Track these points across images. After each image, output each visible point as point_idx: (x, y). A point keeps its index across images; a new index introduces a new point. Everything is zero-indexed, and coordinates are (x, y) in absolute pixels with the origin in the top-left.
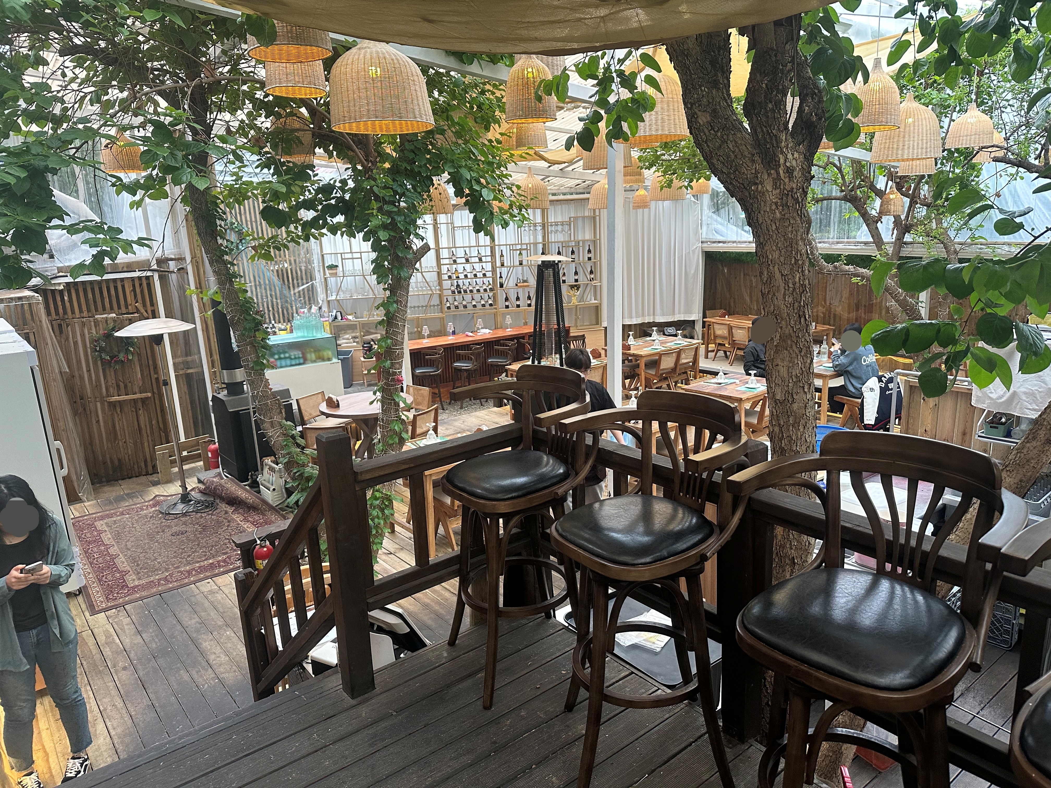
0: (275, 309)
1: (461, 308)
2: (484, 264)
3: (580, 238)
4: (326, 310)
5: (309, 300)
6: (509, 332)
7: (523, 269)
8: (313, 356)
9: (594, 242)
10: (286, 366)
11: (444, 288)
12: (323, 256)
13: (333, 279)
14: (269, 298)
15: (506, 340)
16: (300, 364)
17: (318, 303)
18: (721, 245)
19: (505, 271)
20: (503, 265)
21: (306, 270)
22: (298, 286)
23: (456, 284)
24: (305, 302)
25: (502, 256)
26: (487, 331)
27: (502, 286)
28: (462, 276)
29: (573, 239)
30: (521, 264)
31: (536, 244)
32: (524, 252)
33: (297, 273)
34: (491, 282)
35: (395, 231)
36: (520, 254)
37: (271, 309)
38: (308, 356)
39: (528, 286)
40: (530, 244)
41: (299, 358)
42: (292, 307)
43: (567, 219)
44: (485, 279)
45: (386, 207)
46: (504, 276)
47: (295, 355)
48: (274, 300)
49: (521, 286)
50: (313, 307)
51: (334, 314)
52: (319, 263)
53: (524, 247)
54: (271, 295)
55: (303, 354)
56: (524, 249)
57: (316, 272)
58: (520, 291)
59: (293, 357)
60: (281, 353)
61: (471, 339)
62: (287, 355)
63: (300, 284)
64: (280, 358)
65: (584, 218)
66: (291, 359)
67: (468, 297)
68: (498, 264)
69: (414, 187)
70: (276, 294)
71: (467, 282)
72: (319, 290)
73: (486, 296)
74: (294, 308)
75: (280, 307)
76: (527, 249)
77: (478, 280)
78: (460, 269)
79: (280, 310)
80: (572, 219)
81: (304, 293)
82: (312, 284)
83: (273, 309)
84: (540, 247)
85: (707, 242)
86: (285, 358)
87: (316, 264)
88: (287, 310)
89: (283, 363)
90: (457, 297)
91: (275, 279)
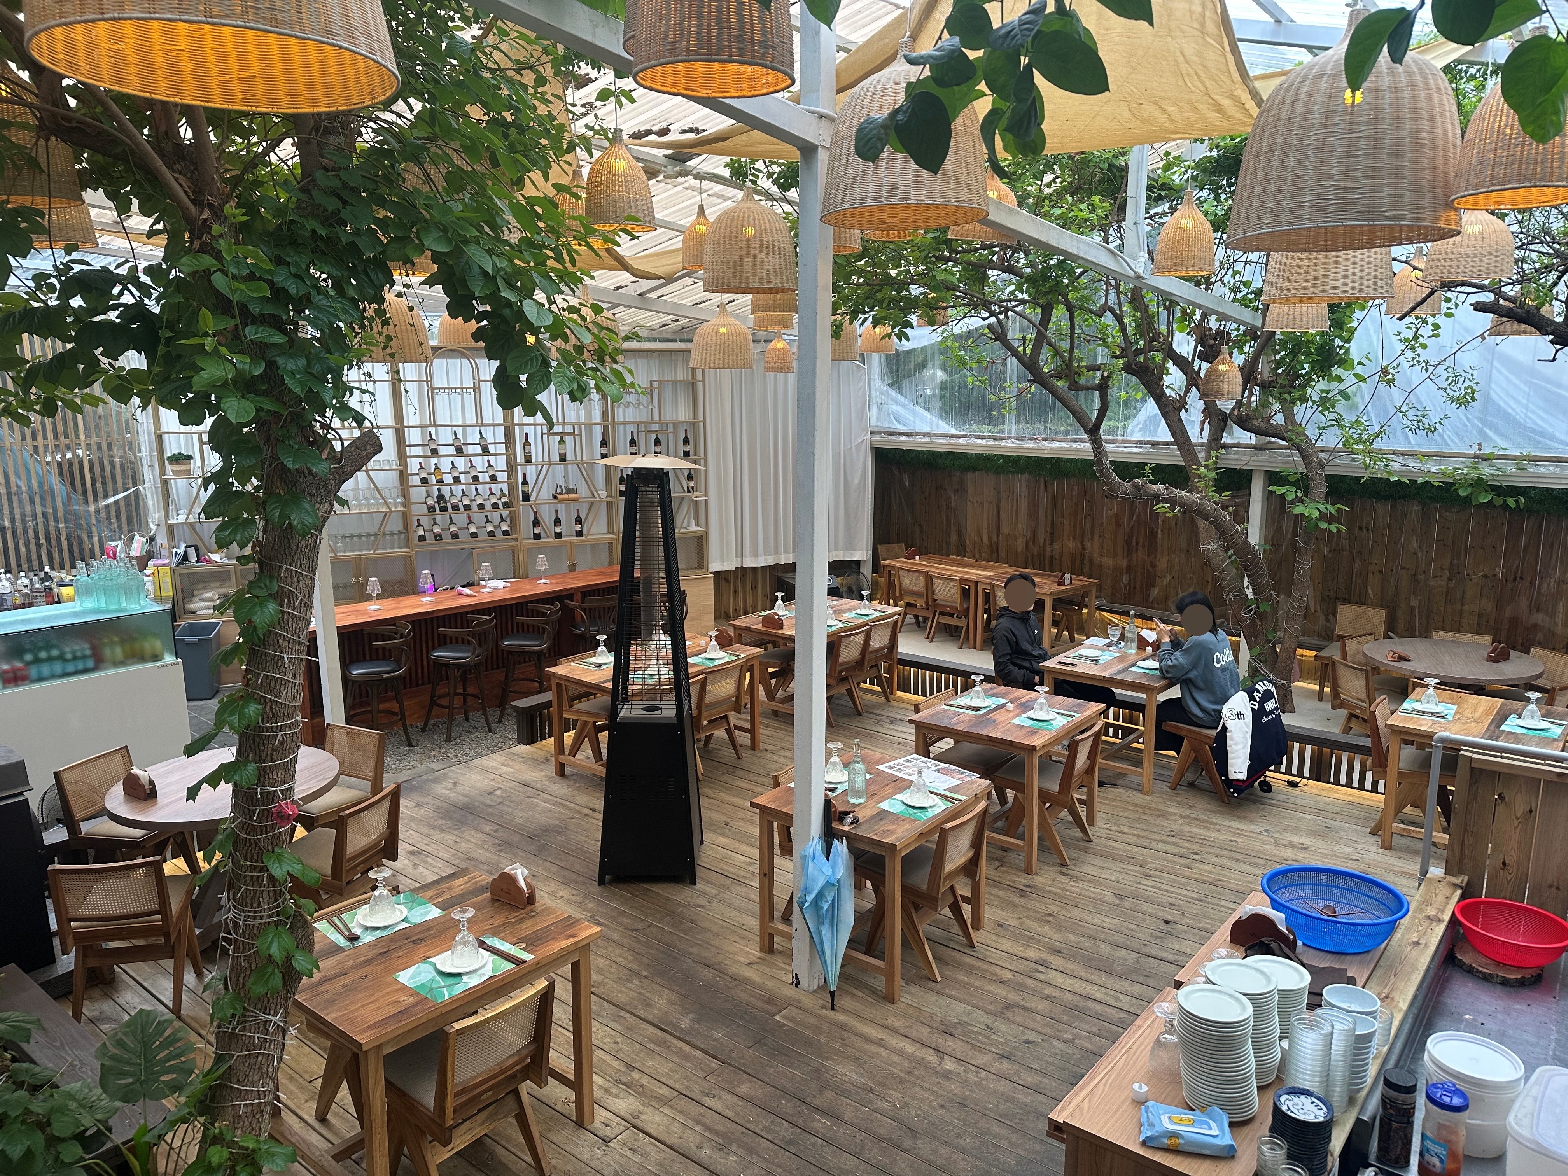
0: (54, 542)
1: (447, 538)
2: (492, 459)
3: (668, 419)
4: (165, 543)
5: (130, 522)
6: (544, 586)
7: (566, 470)
8: (119, 652)
9: (694, 425)
10: (53, 677)
11: (413, 500)
12: (160, 438)
13: (182, 483)
14: (40, 520)
15: (537, 602)
16: (85, 671)
17: (148, 529)
18: (903, 438)
19: (531, 471)
20: (528, 460)
21: (122, 466)
22: (106, 496)
23: (436, 493)
24: (120, 527)
25: (527, 443)
26: (501, 584)
27: (526, 497)
28: (448, 479)
29: (656, 418)
30: (563, 458)
31: (589, 425)
32: (568, 439)
33: (102, 469)
34: (506, 491)
35: (279, 399)
36: (562, 442)
37: (43, 541)
38: (107, 652)
39: (577, 500)
40: (580, 425)
41: (84, 657)
42: (90, 537)
43: (646, 384)
44: (493, 486)
45: (250, 332)
46: (531, 480)
47: (74, 652)
48: (52, 523)
49: (563, 500)
50: (137, 537)
51: (181, 551)
52: (151, 450)
53: (569, 429)
54: (44, 515)
55: (93, 648)
56: (569, 434)
57: (146, 468)
58: (562, 508)
59: (69, 656)
60: (40, 649)
61: (467, 601)
62: (55, 653)
63: (111, 492)
64: (37, 661)
65: (675, 382)
66: (65, 660)
67: (461, 518)
68: (520, 458)
69: (338, 285)
70: (55, 510)
71: (458, 489)
72: (150, 503)
73: (495, 516)
74: (96, 539)
75: (63, 538)
76: (573, 434)
77: (479, 487)
78: (445, 465)
79: (65, 543)
80: (655, 384)
81: (118, 511)
82: (137, 493)
83: (48, 539)
84: (598, 431)
85: (879, 433)
86: (50, 659)
87: (144, 453)
88: (81, 542)
89: (46, 669)
90: (439, 518)
91: (54, 479)
